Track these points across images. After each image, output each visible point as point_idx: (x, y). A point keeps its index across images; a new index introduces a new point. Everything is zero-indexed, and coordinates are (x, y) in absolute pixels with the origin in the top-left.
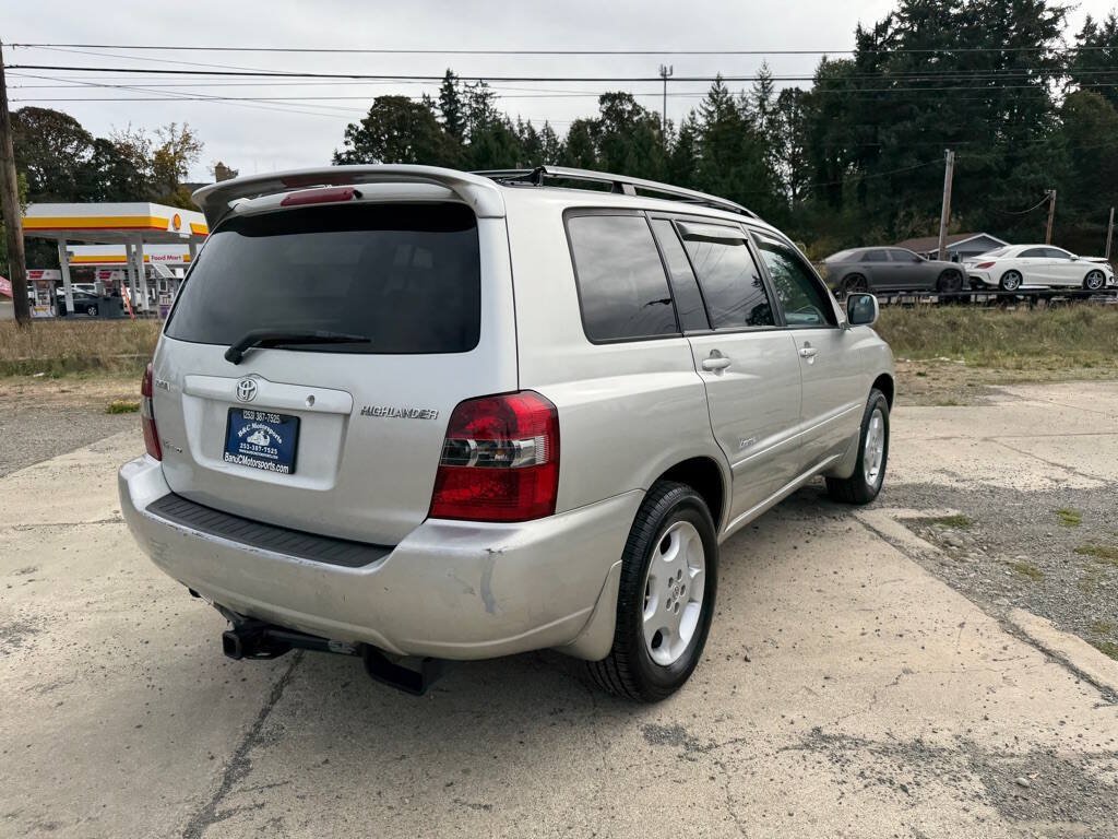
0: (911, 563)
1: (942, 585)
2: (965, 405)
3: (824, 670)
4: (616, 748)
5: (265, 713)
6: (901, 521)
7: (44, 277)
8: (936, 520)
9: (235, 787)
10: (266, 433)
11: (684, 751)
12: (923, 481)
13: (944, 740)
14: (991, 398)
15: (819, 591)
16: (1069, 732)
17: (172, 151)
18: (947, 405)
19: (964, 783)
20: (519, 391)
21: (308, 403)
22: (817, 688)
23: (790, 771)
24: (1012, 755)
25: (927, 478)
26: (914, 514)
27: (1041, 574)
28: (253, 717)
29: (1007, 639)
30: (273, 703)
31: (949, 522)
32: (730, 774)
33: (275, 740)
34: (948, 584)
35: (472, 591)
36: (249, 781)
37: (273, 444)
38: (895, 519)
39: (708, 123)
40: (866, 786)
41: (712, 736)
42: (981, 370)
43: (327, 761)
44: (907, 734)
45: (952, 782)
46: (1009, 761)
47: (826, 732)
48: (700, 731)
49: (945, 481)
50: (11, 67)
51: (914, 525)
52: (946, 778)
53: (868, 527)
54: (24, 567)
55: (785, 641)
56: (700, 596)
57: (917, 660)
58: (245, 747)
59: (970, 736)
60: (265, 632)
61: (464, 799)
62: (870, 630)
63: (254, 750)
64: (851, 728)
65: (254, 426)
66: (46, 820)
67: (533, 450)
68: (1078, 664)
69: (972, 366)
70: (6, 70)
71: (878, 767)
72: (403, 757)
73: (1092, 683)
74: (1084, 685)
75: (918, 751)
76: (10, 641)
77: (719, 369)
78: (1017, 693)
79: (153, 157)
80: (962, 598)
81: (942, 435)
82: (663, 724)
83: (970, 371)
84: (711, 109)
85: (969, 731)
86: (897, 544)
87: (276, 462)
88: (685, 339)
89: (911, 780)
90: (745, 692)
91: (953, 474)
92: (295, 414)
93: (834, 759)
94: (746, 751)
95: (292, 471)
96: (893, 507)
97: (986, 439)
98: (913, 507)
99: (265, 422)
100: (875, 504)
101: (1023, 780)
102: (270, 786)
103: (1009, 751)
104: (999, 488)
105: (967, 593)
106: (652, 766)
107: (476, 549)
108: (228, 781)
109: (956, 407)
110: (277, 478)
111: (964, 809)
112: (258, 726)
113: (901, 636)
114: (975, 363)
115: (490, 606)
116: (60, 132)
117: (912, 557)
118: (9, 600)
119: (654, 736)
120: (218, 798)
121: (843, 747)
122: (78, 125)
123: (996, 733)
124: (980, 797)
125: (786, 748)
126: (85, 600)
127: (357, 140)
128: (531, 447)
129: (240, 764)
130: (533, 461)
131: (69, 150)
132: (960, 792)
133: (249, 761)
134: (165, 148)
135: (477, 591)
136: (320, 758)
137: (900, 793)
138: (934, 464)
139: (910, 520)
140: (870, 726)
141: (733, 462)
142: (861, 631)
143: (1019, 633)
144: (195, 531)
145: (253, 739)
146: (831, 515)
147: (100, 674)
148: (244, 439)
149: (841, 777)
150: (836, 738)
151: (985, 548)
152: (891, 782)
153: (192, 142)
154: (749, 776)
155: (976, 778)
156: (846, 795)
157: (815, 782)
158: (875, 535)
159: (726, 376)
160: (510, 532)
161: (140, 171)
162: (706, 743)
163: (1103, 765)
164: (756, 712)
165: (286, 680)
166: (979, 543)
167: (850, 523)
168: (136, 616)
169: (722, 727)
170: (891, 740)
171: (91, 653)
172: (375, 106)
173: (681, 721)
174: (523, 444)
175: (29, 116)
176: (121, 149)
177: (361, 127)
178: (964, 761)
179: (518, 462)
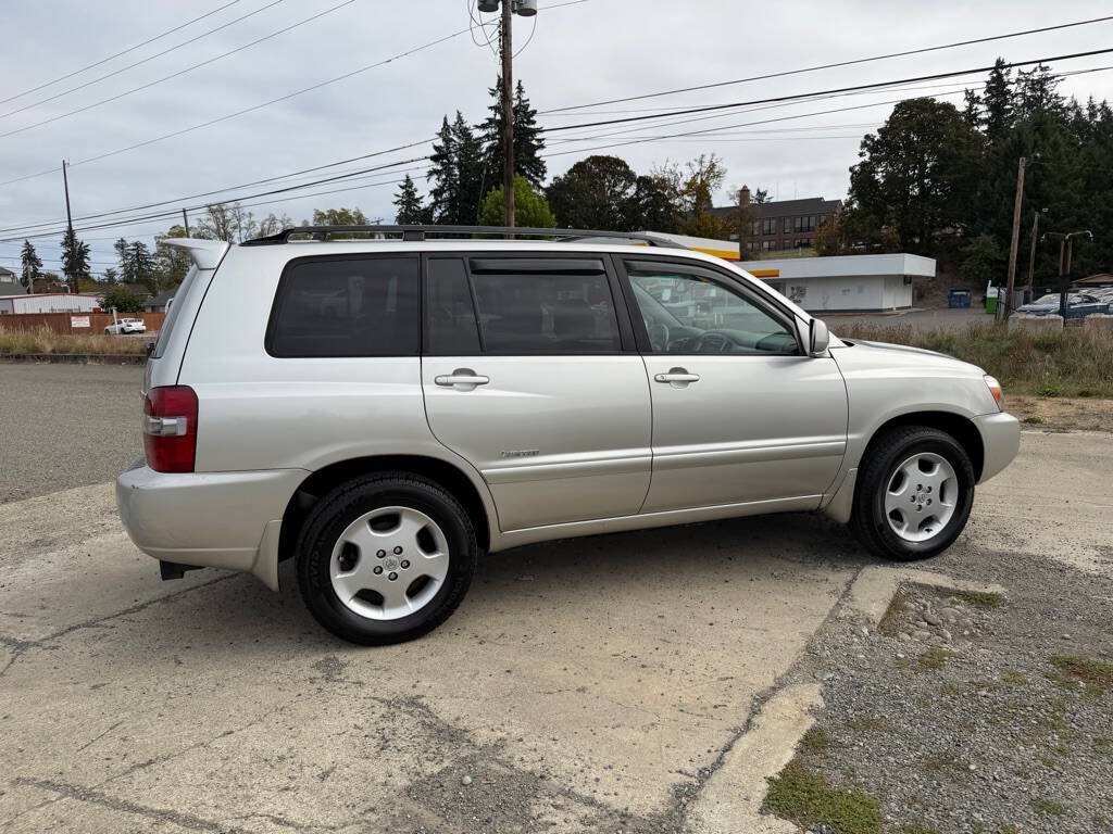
3: (521, 666)
4: (291, 661)
5: (195, 588)
6: (910, 585)
9: (121, 616)
11: (320, 677)
17: (699, 181)
20: (176, 386)
23: (346, 710)
26: (941, 581)
28: (189, 588)
30: (207, 584)
33: (174, 602)
36: (128, 616)
38: (902, 581)
40: (367, 736)
41: (353, 676)
44: (469, 723)
45: (424, 760)
46: (497, 768)
48: (350, 671)
52: (426, 755)
53: (851, 582)
56: (441, 575)
57: (612, 685)
58: (156, 601)
59: (512, 743)
61: (180, 656)
63: (158, 603)
64: (440, 704)
66: (47, 605)
67: (176, 426)
71: (401, 731)
73: (721, 756)
74: (712, 755)
75: (450, 736)
77: (471, 386)
79: (684, 188)
86: (841, 603)
88: (416, 358)
89: (402, 746)
90: (432, 660)
98: (955, 575)
101: (468, 781)
103: (518, 763)
112: (179, 593)
116: (613, 174)
117: (832, 617)
119: (324, 664)
122: (627, 167)
123: (535, 750)
125: (375, 699)
127: (872, 150)
128: (174, 424)
130: (175, 433)
131: (618, 189)
132: (413, 767)
133: (147, 607)
134: (693, 178)
139: (921, 586)
141: (484, 469)
145: (167, 598)
152: (386, 742)
153: (716, 170)
155: (446, 765)
158: (843, 589)
159: (480, 392)
161: (671, 202)
162: (341, 677)
170: (449, 722)
172: (896, 112)
174: (166, 421)
175: (592, 163)
176: (658, 183)
177: (878, 137)
178: (465, 753)
179: (164, 432)
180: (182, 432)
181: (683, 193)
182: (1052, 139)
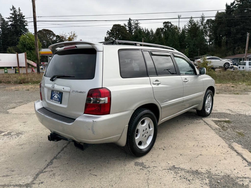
0: (212, 130)
1: (217, 136)
2: (241, 94)
3: (181, 153)
4: (127, 166)
5: (59, 153)
6: (214, 121)
7: (45, 64)
8: (222, 121)
9: (49, 167)
10: (57, 95)
11: (142, 168)
12: (222, 112)
13: (204, 171)
14: (248, 93)
15: (187, 136)
16: (236, 171)
17: (71, 37)
18: (236, 94)
19: (204, 181)
20: (102, 88)
21: (63, 89)
22: (178, 157)
23: (164, 174)
24: (219, 176)
25: (224, 111)
26: (217, 119)
27: (244, 135)
28: (57, 153)
29: (229, 149)
30: (61, 151)
31: (226, 122)
32: (150, 173)
33: (59, 158)
34: (220, 136)
35: (89, 129)
36: (51, 166)
37: (58, 98)
38: (212, 120)
39: (189, 28)
40: (180, 179)
41: (150, 165)
42: (249, 86)
43: (68, 163)
44: (194, 169)
45: (201, 180)
46: (217, 177)
47: (176, 166)
48: (147, 164)
49: (228, 112)
50: (38, 21)
51: (216, 122)
52: (200, 179)
53: (205, 122)
54: (24, 121)
55: (174, 146)
56: (152, 134)
57: (204, 152)
58: (53, 159)
59: (210, 170)
60: (56, 136)
61: (92, 173)
62: (196, 145)
63: (55, 160)
64: (182, 166)
65: (55, 94)
66: (12, 170)
67: (105, 100)
68: (244, 156)
69: (247, 85)
70: (37, 22)
71: (185, 175)
72: (83, 164)
73: (246, 161)
74: (244, 161)
75: (196, 173)
76: (17, 136)
77: (158, 84)
78: (226, 162)
79: (68, 39)
80: (222, 139)
81: (232, 101)
82: (139, 162)
83: (246, 86)
84: (190, 24)
85: (211, 169)
86: (210, 126)
87: (58, 101)
88: (149, 77)
89: (192, 179)
90: (161, 156)
91: (231, 110)
92: (62, 92)
93: (176, 173)
94: (156, 169)
95: (61, 103)
96: (213, 117)
97: (243, 103)
98: (218, 118)
99: (57, 93)
100: (209, 117)
101: (219, 181)
102: (55, 167)
103: (219, 174)
104: (241, 114)
105: (223, 138)
106: (134, 170)
107: (91, 120)
108: (48, 165)
109: (238, 95)
110: (58, 104)
111: (202, 186)
112: (57, 155)
113: (203, 147)
114: (248, 84)
115: (93, 133)
116: (49, 34)
117: (213, 129)
118: (19, 128)
119: (137, 164)
120: (45, 169)
121: (179, 170)
122: (53, 33)
123: (217, 170)
124: (207, 184)
125: (165, 169)
126: (33, 129)
127: (109, 34)
128: (104, 100)
129: (51, 162)
130: (105, 102)
131: (51, 38)
132: (202, 183)
133: (53, 162)
134: (70, 37)
135: (91, 130)
136: (66, 163)
137: (188, 182)
138: (227, 108)
139: (216, 121)
140: (187, 166)
141: (161, 105)
142: (193, 145)
143: (232, 148)
144: (44, 115)
145: (55, 158)
146: (197, 119)
147: (31, 143)
148: (54, 97)
149: (175, 176)
150: (178, 168)
151: (233, 128)
152: (187, 179)
153: (75, 35)
154: (154, 174)
155: (208, 180)
156: (175, 181)
157: (169, 177)
158: (206, 124)
159: (160, 86)
160: (99, 117)
162: (148, 166)
163: (241, 180)
164: (161, 161)
165: (66, 147)
166: (232, 127)
167: (201, 121)
168: (41, 132)
169: (152, 163)
170: (190, 170)
171: (31, 139)
172: (113, 26)
173: (144, 161)
174: (102, 99)
175: (44, 31)
176: (61, 37)
177: (110, 31)
178: (206, 176)
179: (101, 102)
180: (107, 101)
181: (68, 40)
182: (142, 35)
